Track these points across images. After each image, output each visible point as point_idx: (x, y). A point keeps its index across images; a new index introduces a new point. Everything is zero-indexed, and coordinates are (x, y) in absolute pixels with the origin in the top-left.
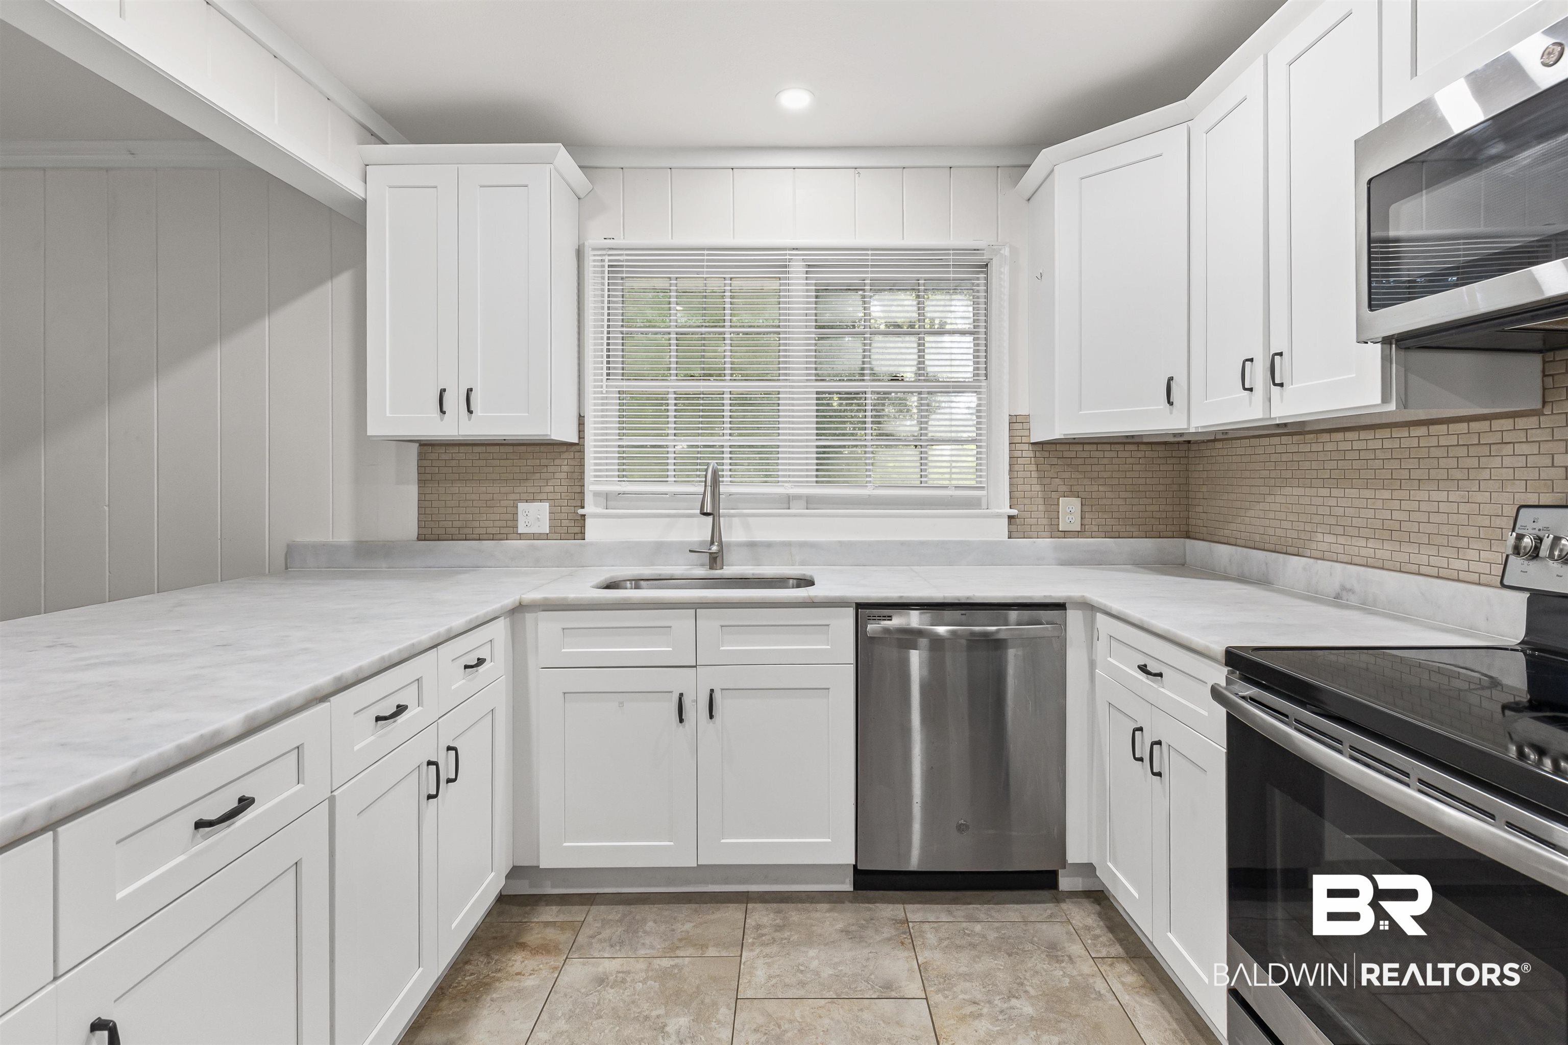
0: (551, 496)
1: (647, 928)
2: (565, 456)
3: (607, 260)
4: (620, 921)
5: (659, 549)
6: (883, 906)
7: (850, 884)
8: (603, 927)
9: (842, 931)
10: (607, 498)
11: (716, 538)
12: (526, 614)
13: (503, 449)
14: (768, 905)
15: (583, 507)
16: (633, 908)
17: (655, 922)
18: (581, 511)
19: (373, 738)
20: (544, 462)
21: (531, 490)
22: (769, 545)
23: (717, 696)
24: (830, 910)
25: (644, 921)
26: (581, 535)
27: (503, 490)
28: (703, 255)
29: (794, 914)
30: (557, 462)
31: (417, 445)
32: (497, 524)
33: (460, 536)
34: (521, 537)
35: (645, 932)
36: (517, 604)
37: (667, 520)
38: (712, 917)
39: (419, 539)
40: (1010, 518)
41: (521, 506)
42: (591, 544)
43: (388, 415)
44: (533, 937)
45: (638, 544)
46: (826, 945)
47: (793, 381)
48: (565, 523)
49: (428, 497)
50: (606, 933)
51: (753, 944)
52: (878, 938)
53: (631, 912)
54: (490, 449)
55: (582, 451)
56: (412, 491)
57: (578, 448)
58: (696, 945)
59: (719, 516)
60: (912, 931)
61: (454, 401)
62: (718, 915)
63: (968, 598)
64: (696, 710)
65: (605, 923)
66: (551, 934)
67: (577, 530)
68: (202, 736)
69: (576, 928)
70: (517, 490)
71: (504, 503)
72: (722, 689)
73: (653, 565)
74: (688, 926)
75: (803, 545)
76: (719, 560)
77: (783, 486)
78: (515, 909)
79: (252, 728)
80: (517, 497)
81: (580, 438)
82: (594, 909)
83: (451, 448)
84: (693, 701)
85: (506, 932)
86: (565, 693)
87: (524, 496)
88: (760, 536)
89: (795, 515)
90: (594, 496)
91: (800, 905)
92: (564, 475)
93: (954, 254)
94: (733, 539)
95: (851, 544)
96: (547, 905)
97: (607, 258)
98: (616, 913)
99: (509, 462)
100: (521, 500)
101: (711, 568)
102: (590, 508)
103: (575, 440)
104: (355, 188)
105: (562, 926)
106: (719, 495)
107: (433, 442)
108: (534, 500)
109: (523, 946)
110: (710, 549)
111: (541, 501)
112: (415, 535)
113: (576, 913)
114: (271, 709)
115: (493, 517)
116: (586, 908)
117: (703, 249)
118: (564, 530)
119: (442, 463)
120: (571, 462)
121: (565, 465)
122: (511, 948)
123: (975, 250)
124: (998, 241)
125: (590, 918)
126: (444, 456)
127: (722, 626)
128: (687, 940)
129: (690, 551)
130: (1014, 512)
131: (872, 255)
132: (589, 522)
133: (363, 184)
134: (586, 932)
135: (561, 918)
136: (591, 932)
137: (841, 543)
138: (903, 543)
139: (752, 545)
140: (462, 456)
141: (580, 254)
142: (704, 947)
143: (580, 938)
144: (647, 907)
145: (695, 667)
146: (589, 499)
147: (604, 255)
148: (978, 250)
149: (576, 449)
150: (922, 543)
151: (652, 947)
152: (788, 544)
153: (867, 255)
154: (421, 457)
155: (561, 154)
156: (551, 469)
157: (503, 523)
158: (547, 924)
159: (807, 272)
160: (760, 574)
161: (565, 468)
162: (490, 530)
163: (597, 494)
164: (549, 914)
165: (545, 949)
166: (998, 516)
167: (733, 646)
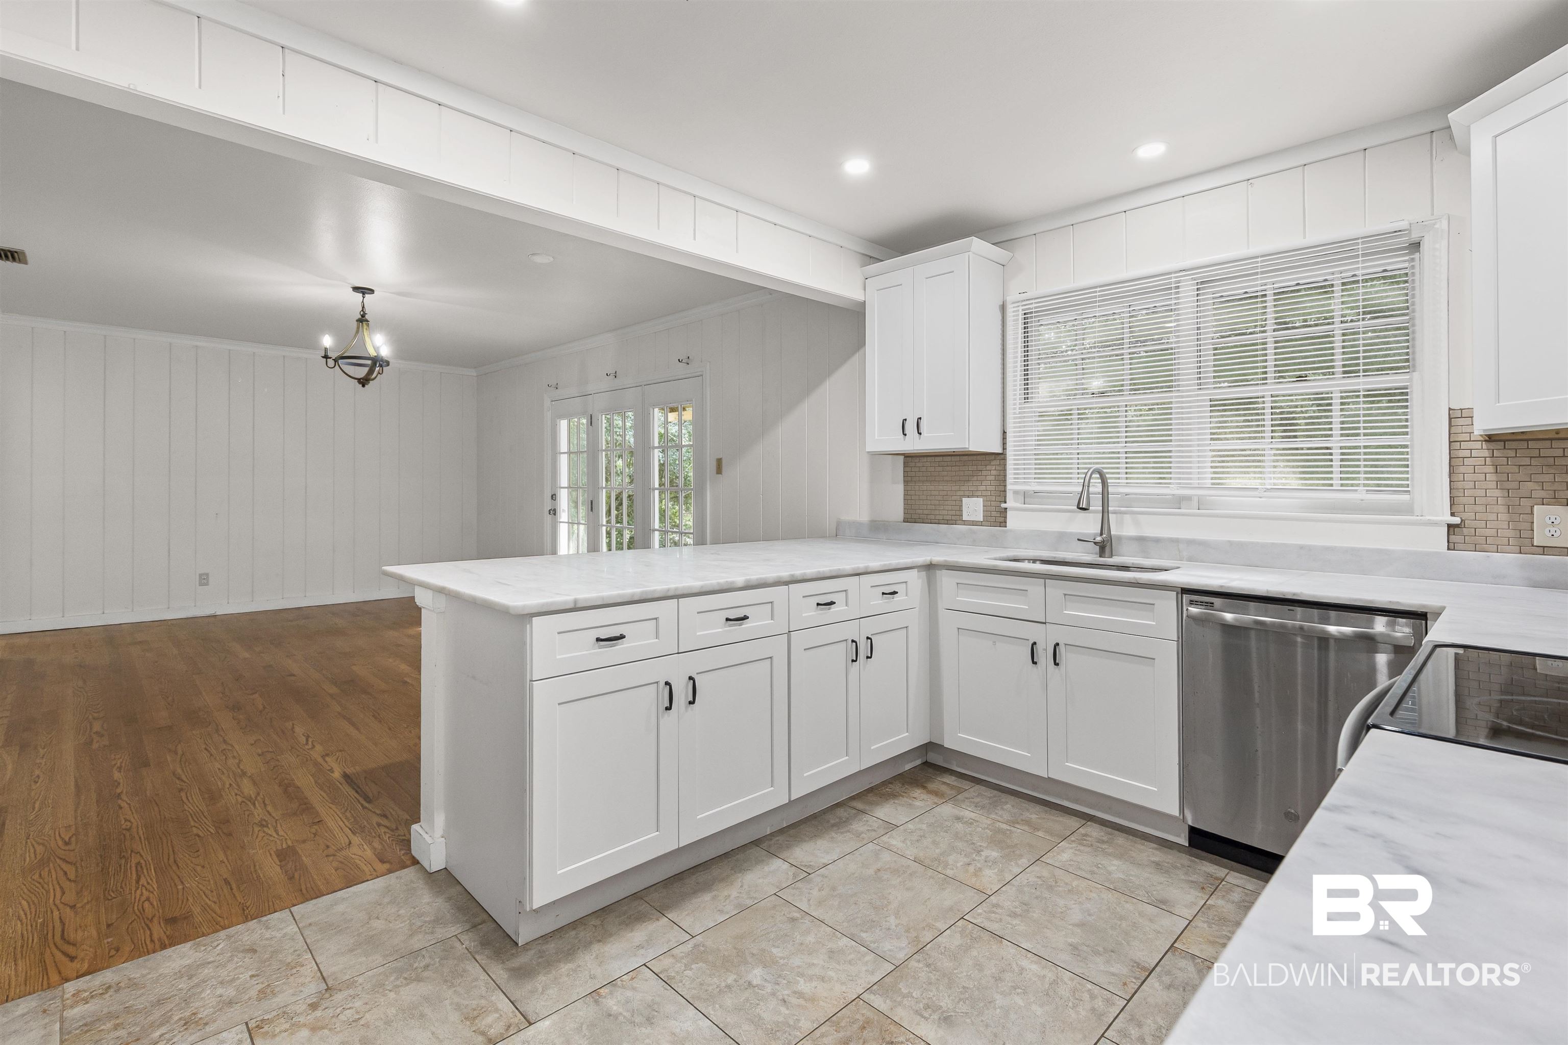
0: (984, 493)
1: (1005, 807)
2: (994, 463)
3: (1021, 310)
4: (990, 798)
5: (1061, 538)
6: (1208, 864)
7: (1186, 840)
8: (977, 796)
9: (1154, 862)
10: (1025, 496)
11: (1105, 531)
12: (937, 571)
13: (953, 459)
14: (1104, 828)
15: (1005, 502)
16: (1003, 795)
17: (1013, 806)
18: (1003, 505)
19: (814, 613)
20: (980, 468)
21: (971, 488)
22: (1157, 540)
23: (1062, 649)
24: (1156, 849)
25: (1007, 803)
26: (1003, 524)
27: (953, 488)
28: (1096, 292)
29: (1121, 840)
30: (988, 468)
31: (902, 457)
32: (950, 513)
33: (927, 521)
34: (965, 523)
35: (1002, 808)
36: (929, 563)
37: (1068, 514)
38: (1057, 819)
39: (904, 522)
40: (1450, 526)
41: (965, 500)
42: (1011, 531)
43: (876, 438)
44: (931, 786)
45: (1045, 533)
46: (1131, 863)
47: (1183, 391)
48: (994, 514)
49: (909, 493)
50: (977, 800)
51: (1073, 841)
52: (1183, 877)
53: (1000, 796)
54: (946, 459)
55: (1005, 459)
56: (900, 488)
57: (1002, 456)
58: (1031, 826)
59: (1108, 512)
60: (1221, 886)
61: (911, 427)
62: (1061, 819)
63: (1294, 594)
64: (1044, 657)
65: (979, 795)
66: (943, 788)
67: (1002, 519)
68: (727, 581)
69: (960, 791)
70: (963, 488)
71: (954, 498)
72: (1066, 644)
73: (1057, 551)
74: (1034, 816)
75: (1190, 542)
76: (1107, 550)
77: (1169, 487)
78: (930, 770)
79: (749, 587)
80: (961, 493)
81: (1004, 449)
82: (977, 787)
83: (922, 458)
84: (1044, 649)
85: (919, 778)
86: (959, 629)
87: (967, 493)
88: (1149, 532)
89: (1183, 515)
90: (1013, 493)
91: (1131, 837)
92: (993, 478)
93: (1363, 243)
94: (1124, 534)
95: (1241, 545)
96: (950, 775)
97: (1021, 308)
98: (989, 793)
99: (957, 468)
100: (964, 496)
101: (1100, 556)
102: (1011, 503)
103: (1000, 451)
104: (858, 296)
105: (952, 787)
106: (1108, 494)
107: (912, 455)
108: (973, 496)
109: (924, 787)
110: (1094, 539)
111: (977, 496)
112: (902, 519)
113: (966, 785)
114: (757, 579)
115: (947, 508)
116: (973, 784)
117: (1096, 287)
118: (993, 519)
119: (917, 469)
120: (998, 468)
121: (991, 472)
122: (918, 786)
123: (1395, 232)
124: (1433, 214)
125: (972, 790)
126: (918, 465)
127: (1065, 595)
128: (1028, 822)
129: (1078, 540)
130: (1456, 520)
131: (1262, 261)
132: (1009, 514)
133: (864, 291)
134: (966, 794)
135: (955, 783)
136: (967, 796)
137: (1231, 543)
138: (1302, 547)
139: (1141, 539)
140: (928, 464)
141: (1003, 308)
142: (1036, 829)
143: (959, 796)
144: (1013, 797)
145: (1045, 623)
146: (1010, 496)
147: (1019, 306)
148: (1400, 231)
149: (1000, 457)
150: (1327, 549)
151: (1001, 816)
152: (1176, 541)
153: (1257, 262)
154: (906, 465)
155: (976, 244)
156: (984, 473)
157: (953, 513)
158: (944, 783)
159: (1198, 289)
160: (1139, 564)
161: (994, 472)
162: (945, 517)
163: (1016, 492)
164: (950, 779)
165: (936, 793)
166: (1435, 524)
167: (1074, 612)
